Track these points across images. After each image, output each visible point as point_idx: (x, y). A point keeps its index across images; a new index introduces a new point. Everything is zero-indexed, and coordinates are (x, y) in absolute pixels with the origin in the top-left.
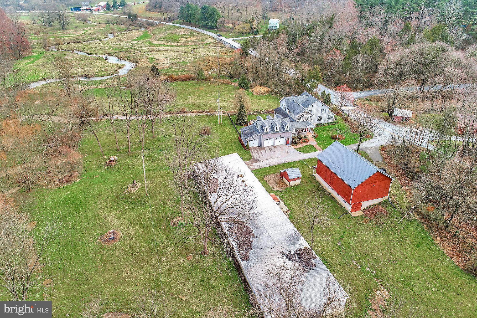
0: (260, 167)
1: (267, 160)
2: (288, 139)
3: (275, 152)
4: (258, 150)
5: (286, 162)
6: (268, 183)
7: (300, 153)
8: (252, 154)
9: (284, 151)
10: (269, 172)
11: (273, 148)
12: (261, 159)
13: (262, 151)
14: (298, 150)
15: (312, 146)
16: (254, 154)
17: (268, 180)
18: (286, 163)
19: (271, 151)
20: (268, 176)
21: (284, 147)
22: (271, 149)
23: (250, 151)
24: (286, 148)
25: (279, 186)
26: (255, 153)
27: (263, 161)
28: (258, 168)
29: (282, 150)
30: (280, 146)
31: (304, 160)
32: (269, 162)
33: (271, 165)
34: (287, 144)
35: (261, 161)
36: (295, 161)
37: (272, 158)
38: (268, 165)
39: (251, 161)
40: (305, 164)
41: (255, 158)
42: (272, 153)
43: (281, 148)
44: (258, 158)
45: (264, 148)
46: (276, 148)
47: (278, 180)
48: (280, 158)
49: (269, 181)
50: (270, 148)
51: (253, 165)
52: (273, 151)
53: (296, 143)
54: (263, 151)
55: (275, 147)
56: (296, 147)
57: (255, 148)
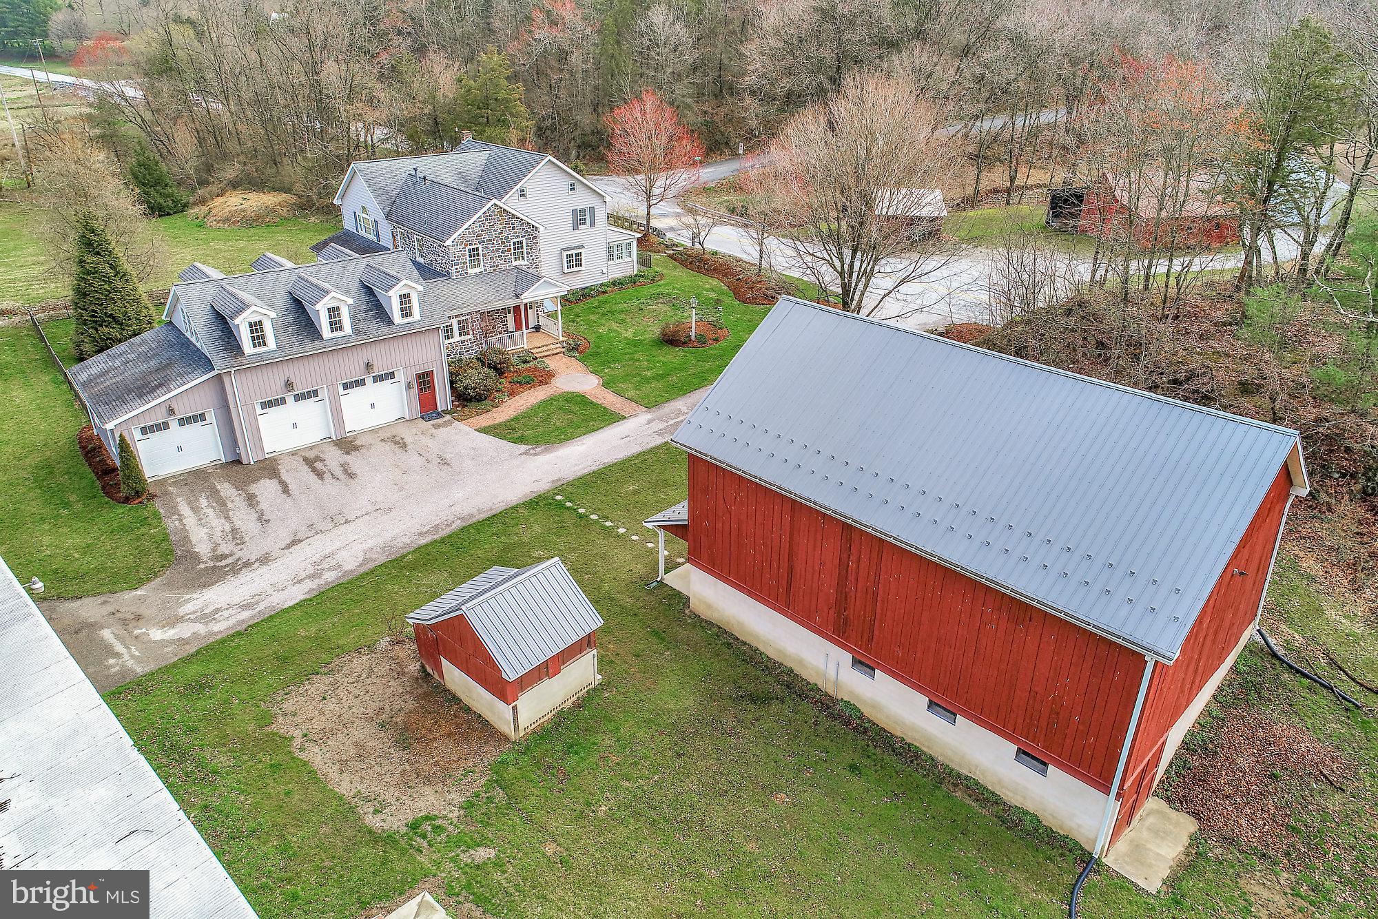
0: (245, 615)
1: (295, 542)
2: (424, 381)
3: (351, 476)
4: (226, 490)
5: (447, 531)
6: (316, 757)
7: (523, 448)
8: (171, 523)
9: (413, 460)
10: (320, 641)
11: (334, 457)
12: (251, 551)
13: (254, 488)
14: (507, 432)
15: (581, 400)
16: (190, 520)
17: (316, 725)
18: (443, 541)
19: (319, 475)
20: (320, 684)
21: (407, 434)
22: (318, 465)
23: (158, 505)
24: (425, 440)
25: (425, 767)
26: (196, 510)
27: (265, 560)
28: (221, 627)
29: (398, 451)
30: (382, 435)
31: (561, 488)
32: (316, 558)
33: (330, 576)
34: (428, 409)
35: (247, 564)
36: (506, 511)
37: (338, 520)
38: (309, 585)
39: (169, 585)
40: (581, 517)
41: (203, 548)
42: (329, 489)
43: (388, 447)
44: (224, 549)
45: (269, 467)
46: (356, 448)
47: (411, 704)
48: (393, 514)
49: (324, 736)
50: (311, 455)
51: (182, 611)
52: (338, 472)
53: (479, 399)
54: (266, 489)
55: (347, 445)
56: (486, 420)
57: (197, 480)
